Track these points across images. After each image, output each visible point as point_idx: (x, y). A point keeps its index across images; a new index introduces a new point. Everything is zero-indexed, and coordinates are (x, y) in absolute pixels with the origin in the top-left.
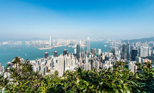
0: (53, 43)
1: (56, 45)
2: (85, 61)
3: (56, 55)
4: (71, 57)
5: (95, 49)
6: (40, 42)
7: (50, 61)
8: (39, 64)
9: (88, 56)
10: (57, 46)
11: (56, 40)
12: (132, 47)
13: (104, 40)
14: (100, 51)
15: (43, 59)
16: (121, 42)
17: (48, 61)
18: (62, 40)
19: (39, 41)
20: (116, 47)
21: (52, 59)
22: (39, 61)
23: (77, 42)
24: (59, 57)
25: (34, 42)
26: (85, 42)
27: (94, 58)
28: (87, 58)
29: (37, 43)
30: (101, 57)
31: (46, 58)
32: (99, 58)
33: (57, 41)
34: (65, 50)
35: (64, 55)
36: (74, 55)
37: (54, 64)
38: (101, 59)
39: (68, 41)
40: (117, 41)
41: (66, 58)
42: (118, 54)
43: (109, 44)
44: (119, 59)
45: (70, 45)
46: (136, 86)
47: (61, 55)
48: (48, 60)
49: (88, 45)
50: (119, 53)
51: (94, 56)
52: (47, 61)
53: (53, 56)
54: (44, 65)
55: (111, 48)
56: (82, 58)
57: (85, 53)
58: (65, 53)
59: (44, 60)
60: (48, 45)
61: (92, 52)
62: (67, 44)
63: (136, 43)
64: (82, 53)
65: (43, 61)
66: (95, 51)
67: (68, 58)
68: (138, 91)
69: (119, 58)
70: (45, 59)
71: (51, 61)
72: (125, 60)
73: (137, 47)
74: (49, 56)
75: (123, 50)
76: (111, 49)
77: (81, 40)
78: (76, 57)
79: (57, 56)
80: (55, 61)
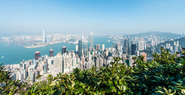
0: (47, 39)
1: (51, 41)
2: (88, 59)
3: (51, 54)
4: (72, 55)
5: (98, 45)
6: (28, 37)
7: (43, 62)
8: (25, 68)
9: (92, 53)
10: (53, 43)
11: (52, 35)
12: (132, 42)
13: (108, 34)
14: (103, 46)
15: (33, 61)
16: (123, 37)
17: (40, 63)
18: (59, 36)
19: (26, 36)
20: (118, 41)
21: (46, 60)
22: (25, 65)
23: (79, 37)
24: (55, 57)
25: (17, 38)
26: (88, 37)
27: (98, 54)
28: (90, 55)
29: (23, 39)
30: (105, 53)
31: (36, 59)
32: (103, 55)
33: (53, 36)
34: (64, 47)
35: (62, 54)
36: (75, 52)
37: (49, 67)
38: (104, 55)
39: (67, 36)
40: (119, 36)
41: (65, 58)
42: (121, 49)
43: (112, 39)
44: (121, 54)
45: (70, 41)
46: (131, 80)
47: (58, 54)
48: (40, 61)
49: (92, 40)
50: (121, 47)
51: (97, 53)
52: (38, 63)
53: (47, 56)
54: (34, 69)
55: (114, 43)
56: (84, 55)
57: (88, 50)
58: (64, 51)
59: (33, 63)
60: (40, 41)
61: (95, 49)
62: (67, 40)
63: (135, 38)
64: (84, 50)
65: (32, 63)
66: (99, 47)
67: (68, 57)
68: (132, 85)
69: (122, 52)
70: (34, 61)
71: (45, 63)
72: (126, 54)
73: (136, 41)
74: (42, 56)
75: (125, 45)
76: (114, 44)
77: (84, 35)
78: (77, 55)
79: (53, 56)
80: (49, 62)
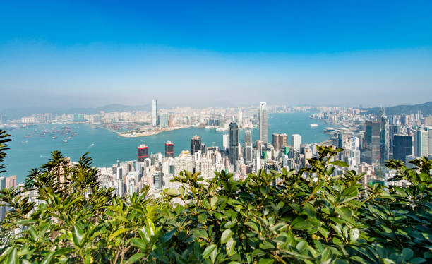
0: (160, 120)
1: (169, 123)
2: (254, 169)
3: (169, 151)
4: (214, 157)
5: (282, 135)
6: (126, 115)
7: (152, 168)
8: (121, 177)
9: (264, 154)
10: (172, 128)
11: (170, 111)
12: (394, 129)
13: (310, 108)
14: (297, 139)
15: (134, 163)
16: (361, 114)
17: (147, 169)
18: (185, 111)
19: (122, 114)
20: (345, 127)
21: (160, 163)
22: (121, 170)
23: (230, 115)
24: (177, 158)
25: (107, 117)
26: (255, 116)
27: (281, 160)
28: (259, 159)
29: (117, 119)
30: (302, 156)
31: (141, 160)
32: (296, 161)
33: (173, 112)
34: (196, 137)
35: (192, 154)
36: (221, 151)
37: (164, 178)
38: (300, 162)
39: (203, 113)
40: (348, 111)
41: (197, 162)
42: (354, 148)
43: (325, 120)
44: (354, 163)
45: (210, 124)
47: (183, 152)
48: (148, 165)
49: (263, 123)
50: (354, 144)
51: (280, 156)
52: (143, 169)
53: (160, 156)
54: (136, 180)
55: (329, 131)
56: (245, 159)
57: (255, 147)
58: (196, 146)
59: (135, 167)
60: (147, 124)
61: (274, 144)
62: (202, 121)
63: (407, 117)
64: (244, 146)
65: (133, 168)
66: (284, 140)
67: (204, 160)
69: (357, 159)
70: (138, 164)
71: (156, 169)
72: (373, 165)
73: (410, 127)
74: (151, 155)
75: (368, 137)
76: (332, 133)
77: (243, 111)
78: (227, 158)
79: (172, 156)
80: (166, 170)
